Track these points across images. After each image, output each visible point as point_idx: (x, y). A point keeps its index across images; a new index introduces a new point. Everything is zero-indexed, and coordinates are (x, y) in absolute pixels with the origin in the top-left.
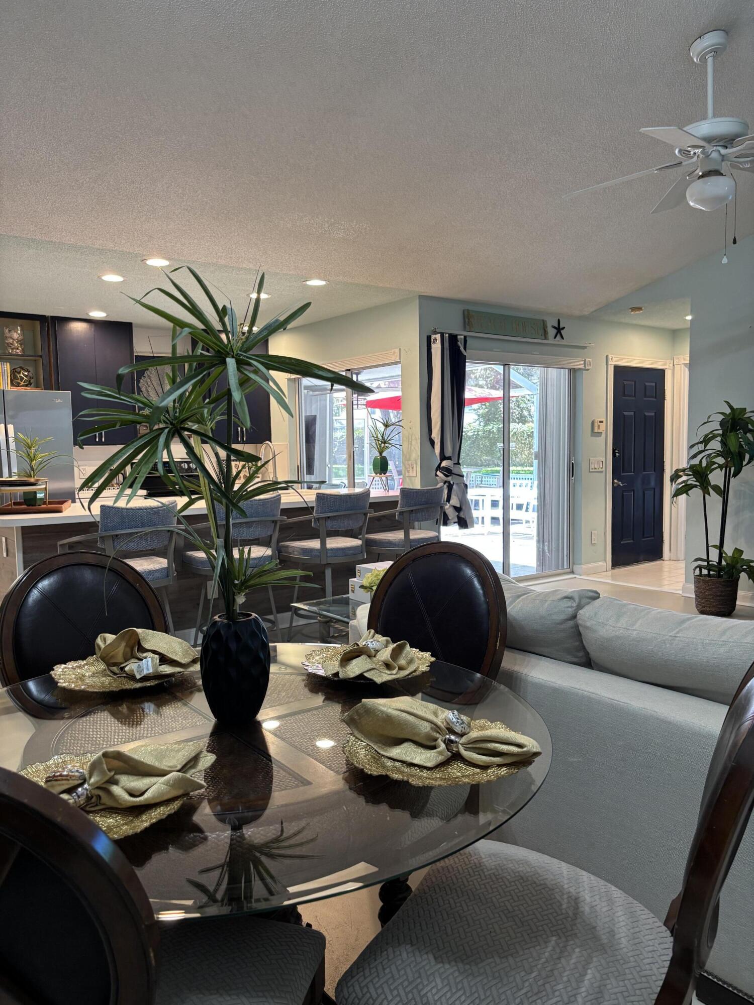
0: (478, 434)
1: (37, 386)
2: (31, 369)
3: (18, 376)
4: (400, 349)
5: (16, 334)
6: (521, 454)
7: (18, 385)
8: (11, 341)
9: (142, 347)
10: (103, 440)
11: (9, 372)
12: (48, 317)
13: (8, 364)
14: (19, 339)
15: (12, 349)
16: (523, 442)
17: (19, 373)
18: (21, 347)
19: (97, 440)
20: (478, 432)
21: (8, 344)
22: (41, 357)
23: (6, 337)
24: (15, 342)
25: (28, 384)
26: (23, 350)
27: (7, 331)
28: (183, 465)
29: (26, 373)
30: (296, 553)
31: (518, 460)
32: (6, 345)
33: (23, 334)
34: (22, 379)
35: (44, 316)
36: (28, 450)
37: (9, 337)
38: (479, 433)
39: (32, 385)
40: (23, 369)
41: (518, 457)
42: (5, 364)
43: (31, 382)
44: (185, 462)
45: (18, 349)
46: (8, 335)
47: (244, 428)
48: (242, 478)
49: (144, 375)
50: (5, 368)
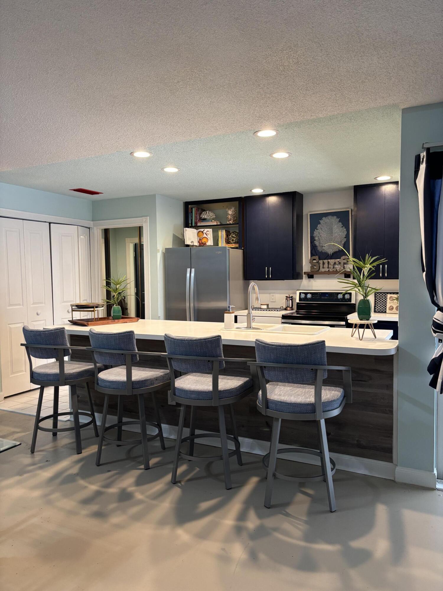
11: (225, 235)
19: (266, 277)
22: (238, 224)
28: (339, 295)
34: (234, 238)
42: (223, 230)
47: (386, 265)
48: (394, 309)
49: (317, 228)
50: (223, 233)
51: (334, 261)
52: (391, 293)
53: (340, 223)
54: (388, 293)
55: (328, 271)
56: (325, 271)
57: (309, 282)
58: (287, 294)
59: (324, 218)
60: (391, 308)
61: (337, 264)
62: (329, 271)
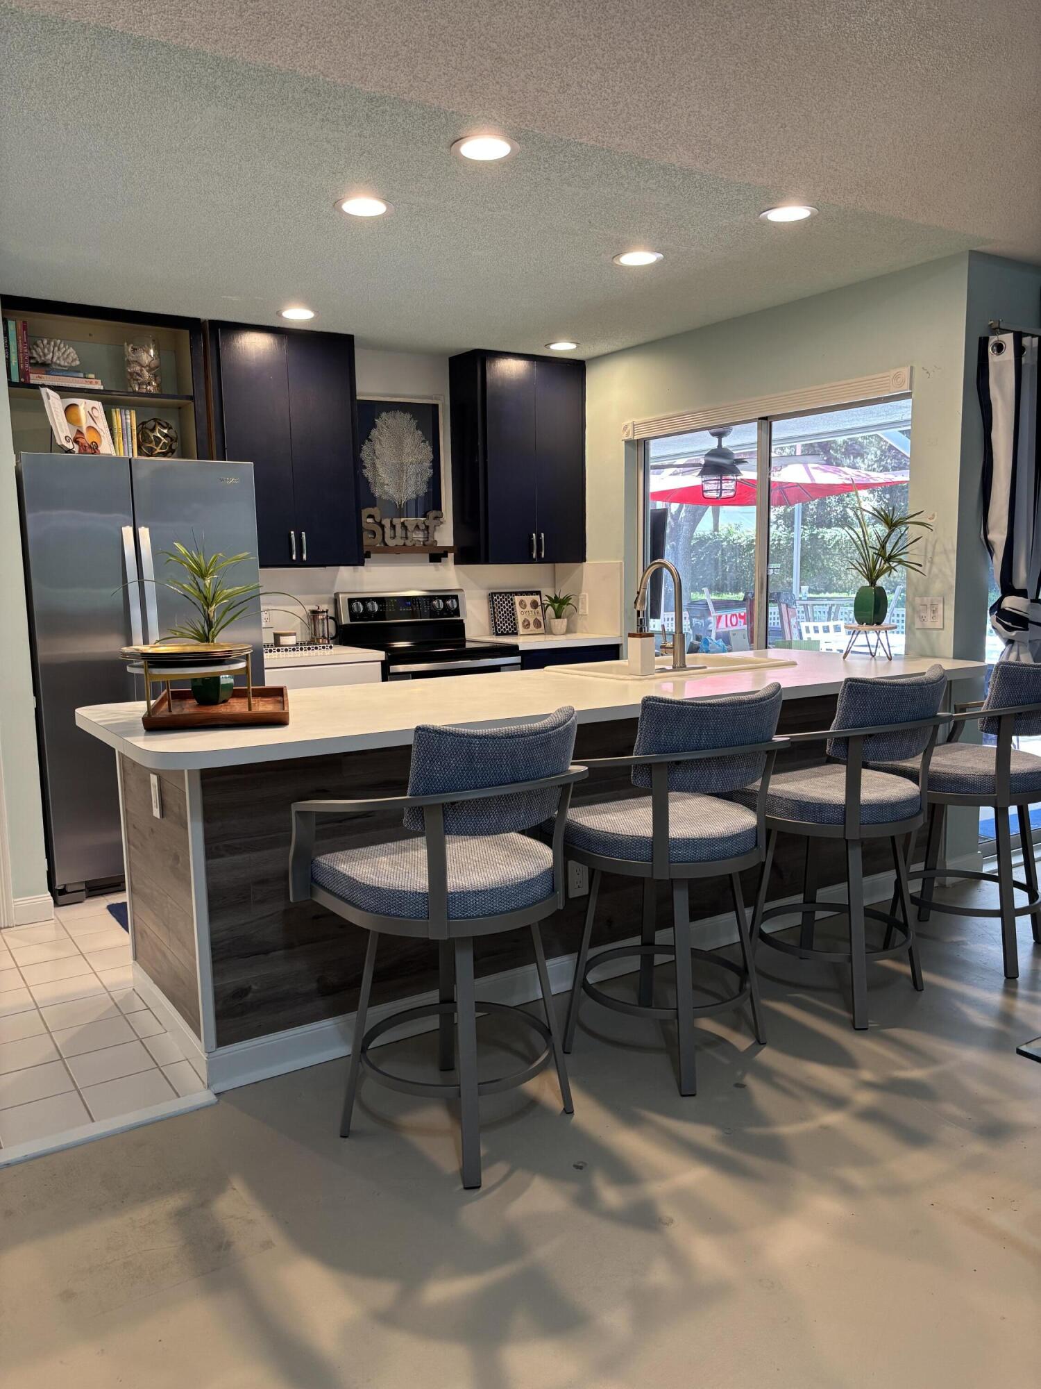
0: (779, 544)
1: (184, 454)
2: (172, 423)
3: (151, 435)
4: (912, 368)
5: (148, 356)
6: (846, 574)
7: (151, 453)
8: (138, 368)
9: (369, 386)
10: (305, 557)
11: (134, 427)
12: (205, 321)
13: (133, 412)
14: (153, 366)
15: (139, 385)
16: (849, 555)
17: (153, 430)
18: (155, 380)
19: (294, 557)
20: (779, 540)
21: (131, 374)
22: (192, 398)
23: (129, 363)
24: (145, 372)
25: (169, 452)
26: (158, 385)
27: (130, 349)
28: (435, 602)
29: (165, 431)
30: (778, 810)
31: (840, 582)
32: (129, 377)
33: (159, 355)
34: (158, 440)
35: (197, 320)
36: (199, 580)
37: (133, 362)
38: (782, 542)
39: (175, 454)
40: (160, 424)
41: (840, 579)
42: (128, 412)
43: (173, 447)
44: (440, 597)
45: (149, 384)
46: (132, 357)
47: (543, 534)
48: (532, 625)
49: (370, 437)
50: (129, 421)
51: (415, 522)
52: (521, 593)
53: (420, 432)
54: (516, 594)
55: (402, 544)
56: (396, 545)
57: (354, 571)
58: (313, 604)
59: (384, 415)
60: (526, 623)
61: (421, 528)
62: (404, 545)
